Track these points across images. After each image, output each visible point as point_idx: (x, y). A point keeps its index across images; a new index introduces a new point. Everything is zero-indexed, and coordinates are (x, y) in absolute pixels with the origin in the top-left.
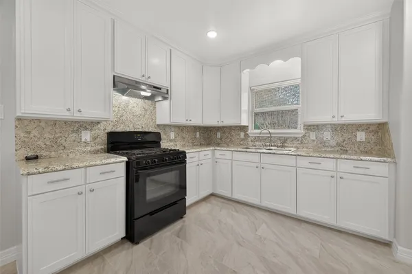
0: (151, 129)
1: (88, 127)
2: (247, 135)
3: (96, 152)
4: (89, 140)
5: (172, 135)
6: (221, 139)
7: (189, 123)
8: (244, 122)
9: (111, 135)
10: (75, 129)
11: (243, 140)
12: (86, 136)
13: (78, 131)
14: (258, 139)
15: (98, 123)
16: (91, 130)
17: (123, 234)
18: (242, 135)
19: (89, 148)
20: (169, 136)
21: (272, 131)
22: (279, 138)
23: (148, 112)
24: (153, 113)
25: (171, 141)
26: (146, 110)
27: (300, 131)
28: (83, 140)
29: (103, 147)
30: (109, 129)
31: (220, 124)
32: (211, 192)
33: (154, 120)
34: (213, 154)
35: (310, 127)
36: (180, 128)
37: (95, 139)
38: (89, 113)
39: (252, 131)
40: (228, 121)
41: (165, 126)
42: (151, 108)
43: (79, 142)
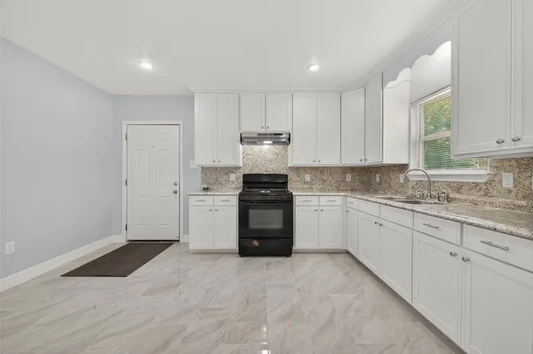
1: (233, 171)
4: (234, 180)
5: (308, 178)
11: (402, 186)
12: (233, 177)
13: (228, 174)
15: (239, 168)
16: (235, 173)
18: (402, 178)
20: (303, 178)
23: (280, 156)
24: (285, 157)
25: (306, 183)
26: (277, 155)
28: (231, 180)
33: (285, 163)
35: (502, 163)
36: (320, 170)
37: (237, 179)
38: (226, 162)
41: (297, 169)
42: (283, 152)
43: (228, 180)
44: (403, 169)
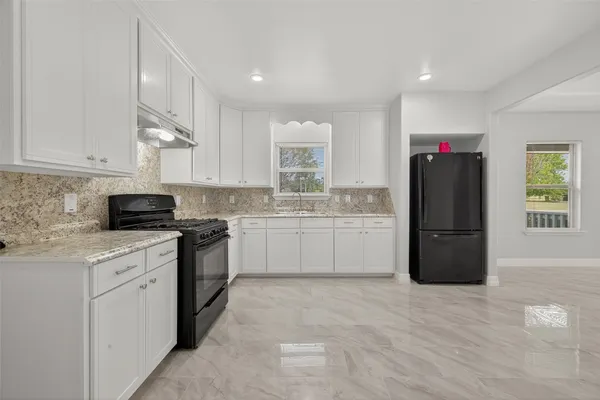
1: (73, 186)
2: (271, 198)
3: (89, 230)
4: (75, 210)
6: (236, 204)
10: (54, 190)
11: (266, 205)
12: (71, 203)
13: (57, 194)
14: (285, 203)
15: (88, 178)
16: (78, 193)
17: (175, 343)
18: (266, 198)
19: (77, 225)
21: (302, 194)
22: (308, 202)
23: (152, 164)
24: (158, 166)
26: (149, 161)
27: (326, 194)
28: (67, 210)
29: (97, 222)
31: (242, 185)
32: (237, 273)
33: (158, 177)
37: (83, 207)
39: (277, 194)
40: (253, 182)
42: (155, 157)
43: (61, 214)
44: (267, 191)
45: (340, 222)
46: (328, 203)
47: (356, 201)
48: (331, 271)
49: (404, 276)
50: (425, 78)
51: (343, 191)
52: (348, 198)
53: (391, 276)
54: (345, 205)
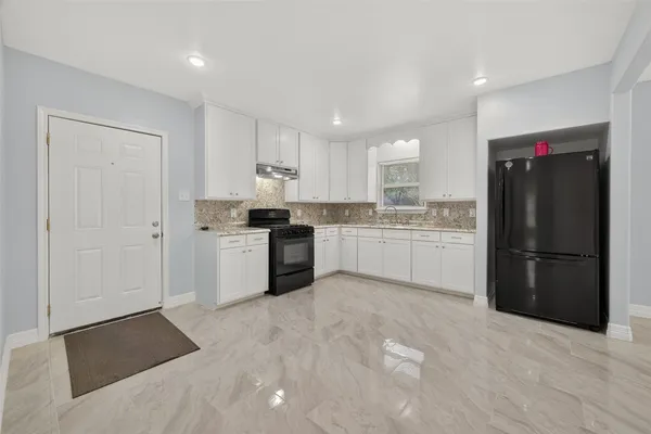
0: (281, 207)
2: (375, 213)
5: (299, 213)
6: (349, 216)
7: (315, 201)
8: (371, 199)
9: (252, 212)
11: (371, 217)
12: (234, 213)
13: (228, 209)
14: (385, 216)
15: (242, 202)
17: (267, 289)
19: (236, 223)
20: (296, 214)
21: (397, 208)
22: (405, 215)
24: (283, 192)
25: (298, 218)
26: (276, 189)
27: (423, 209)
29: (246, 222)
30: (249, 208)
31: (347, 201)
32: (337, 269)
33: (283, 198)
34: (340, 232)
35: (432, 204)
36: (306, 206)
37: (239, 215)
39: (380, 208)
40: (355, 198)
41: (292, 203)
42: (281, 187)
43: (229, 217)
44: (372, 205)
45: (416, 235)
46: (425, 217)
47: (455, 215)
48: (409, 280)
49: (482, 300)
50: (478, 83)
51: (441, 205)
52: (446, 212)
53: (470, 298)
54: (443, 219)
